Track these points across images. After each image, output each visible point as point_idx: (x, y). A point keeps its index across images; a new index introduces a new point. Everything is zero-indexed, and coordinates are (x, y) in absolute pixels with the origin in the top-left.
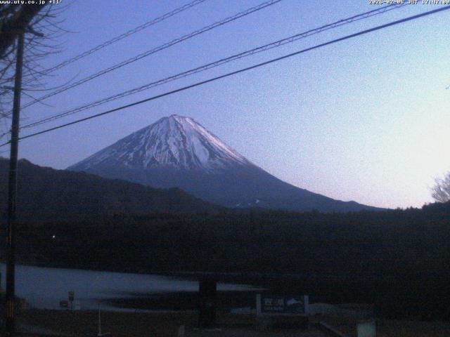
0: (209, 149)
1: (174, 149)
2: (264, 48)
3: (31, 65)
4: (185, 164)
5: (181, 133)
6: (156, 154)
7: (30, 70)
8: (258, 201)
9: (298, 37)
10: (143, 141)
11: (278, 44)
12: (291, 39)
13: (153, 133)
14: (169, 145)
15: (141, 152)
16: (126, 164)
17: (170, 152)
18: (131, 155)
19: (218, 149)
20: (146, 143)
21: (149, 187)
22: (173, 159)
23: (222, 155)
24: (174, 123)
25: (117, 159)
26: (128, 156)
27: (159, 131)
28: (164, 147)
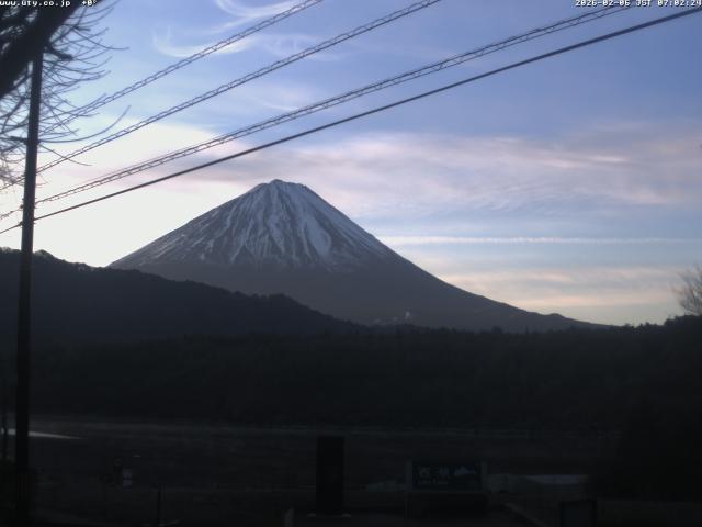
0: (331, 234)
1: (276, 233)
2: (416, 74)
3: (53, 102)
4: (294, 256)
5: (288, 209)
6: (248, 242)
7: (51, 109)
8: (408, 314)
9: (470, 57)
10: (228, 222)
11: (438, 67)
12: (458, 60)
13: (244, 209)
14: (268, 229)
15: (226, 239)
16: (202, 257)
17: (271, 238)
18: (211, 244)
19: (346, 233)
20: (233, 224)
21: (238, 293)
22: (274, 248)
23: (351, 242)
24: (276, 194)
25: (188, 250)
26: (205, 245)
27: (253, 206)
28: (260, 231)
